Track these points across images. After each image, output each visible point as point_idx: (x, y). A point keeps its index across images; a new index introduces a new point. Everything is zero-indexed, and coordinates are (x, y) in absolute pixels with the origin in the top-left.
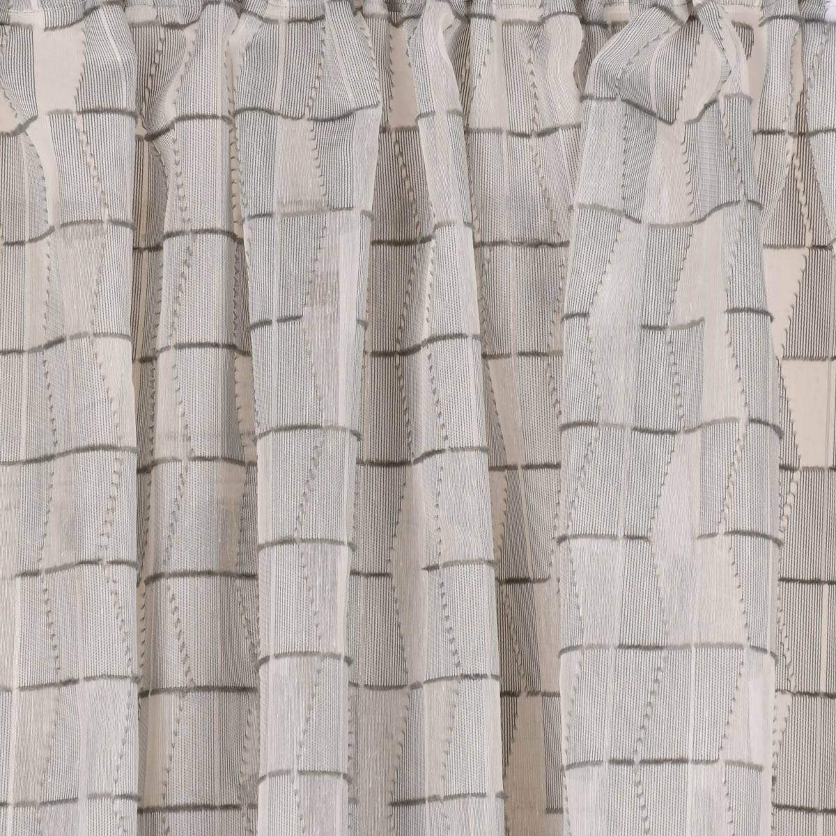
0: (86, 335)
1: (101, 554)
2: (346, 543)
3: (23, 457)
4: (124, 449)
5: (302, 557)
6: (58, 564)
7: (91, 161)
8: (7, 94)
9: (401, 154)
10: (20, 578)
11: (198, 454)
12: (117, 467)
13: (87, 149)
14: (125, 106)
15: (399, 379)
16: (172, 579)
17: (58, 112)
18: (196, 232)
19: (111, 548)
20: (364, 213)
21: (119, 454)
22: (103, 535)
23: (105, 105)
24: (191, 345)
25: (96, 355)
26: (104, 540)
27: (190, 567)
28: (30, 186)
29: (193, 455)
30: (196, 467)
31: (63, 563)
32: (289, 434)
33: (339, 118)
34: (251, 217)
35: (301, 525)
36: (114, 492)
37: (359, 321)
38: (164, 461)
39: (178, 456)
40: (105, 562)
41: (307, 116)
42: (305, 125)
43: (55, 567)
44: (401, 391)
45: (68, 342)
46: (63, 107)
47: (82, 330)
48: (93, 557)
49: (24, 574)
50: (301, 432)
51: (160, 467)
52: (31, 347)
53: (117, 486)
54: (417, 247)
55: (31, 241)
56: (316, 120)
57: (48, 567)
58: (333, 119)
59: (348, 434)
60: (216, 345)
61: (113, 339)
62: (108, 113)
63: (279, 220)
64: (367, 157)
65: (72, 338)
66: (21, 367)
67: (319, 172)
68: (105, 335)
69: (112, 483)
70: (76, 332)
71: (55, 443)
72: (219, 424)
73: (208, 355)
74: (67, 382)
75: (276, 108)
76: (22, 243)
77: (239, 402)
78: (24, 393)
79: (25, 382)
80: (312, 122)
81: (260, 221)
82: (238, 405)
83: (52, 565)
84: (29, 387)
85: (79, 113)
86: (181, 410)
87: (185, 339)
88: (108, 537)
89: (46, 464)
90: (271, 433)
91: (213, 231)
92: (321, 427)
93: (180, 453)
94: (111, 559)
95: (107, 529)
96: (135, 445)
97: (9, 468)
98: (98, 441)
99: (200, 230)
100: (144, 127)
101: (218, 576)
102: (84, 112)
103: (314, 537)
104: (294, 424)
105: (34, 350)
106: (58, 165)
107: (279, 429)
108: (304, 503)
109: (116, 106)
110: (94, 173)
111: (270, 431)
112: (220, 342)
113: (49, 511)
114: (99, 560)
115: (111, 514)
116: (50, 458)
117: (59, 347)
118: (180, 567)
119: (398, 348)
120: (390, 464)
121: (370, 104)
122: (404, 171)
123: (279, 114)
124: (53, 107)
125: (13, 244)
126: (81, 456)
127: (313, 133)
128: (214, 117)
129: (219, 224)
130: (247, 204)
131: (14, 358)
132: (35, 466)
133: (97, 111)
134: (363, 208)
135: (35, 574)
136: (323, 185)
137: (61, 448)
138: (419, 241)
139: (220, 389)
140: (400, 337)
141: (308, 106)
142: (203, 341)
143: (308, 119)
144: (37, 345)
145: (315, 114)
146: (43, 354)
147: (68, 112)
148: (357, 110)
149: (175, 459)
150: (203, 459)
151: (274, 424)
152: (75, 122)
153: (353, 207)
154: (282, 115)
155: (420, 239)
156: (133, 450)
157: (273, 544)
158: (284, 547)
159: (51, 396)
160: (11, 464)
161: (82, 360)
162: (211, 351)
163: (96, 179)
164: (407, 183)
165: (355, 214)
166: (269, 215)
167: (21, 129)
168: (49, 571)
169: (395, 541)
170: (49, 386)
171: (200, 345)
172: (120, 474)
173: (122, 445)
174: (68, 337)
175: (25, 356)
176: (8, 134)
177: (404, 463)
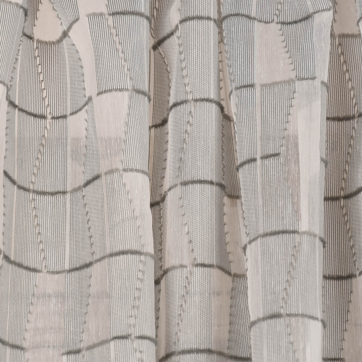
0: (117, 170)
1: (131, 331)
2: (320, 319)
3: (67, 267)
4: (146, 254)
5: (287, 327)
6: (96, 342)
7: (119, 47)
8: (55, 8)
9: (342, 53)
10: (66, 356)
11: (199, 261)
12: (141, 267)
13: (116, 39)
14: (143, 11)
15: (344, 216)
16: (181, 356)
17: (94, 14)
18: (196, 100)
19: (137, 326)
20: (322, 82)
21: (143, 258)
22: (131, 316)
23: (129, 9)
24: (193, 182)
25: (124, 185)
26: (132, 321)
27: (194, 346)
28: (71, 77)
29: (196, 262)
30: (198, 271)
31: (100, 340)
32: (273, 238)
33: (300, 21)
34: (237, 88)
35: (286, 303)
36: (139, 284)
37: (322, 159)
38: (174, 268)
39: (184, 263)
40: (133, 337)
41: (276, 20)
42: (274, 27)
43: (94, 344)
44: (346, 224)
45: (103, 177)
46: (98, 11)
47: (114, 167)
48: (124, 334)
49: (69, 353)
50: (283, 235)
51: (170, 274)
52: (72, 188)
53: (142, 280)
54: (356, 120)
55: (72, 114)
56: (283, 23)
57: (88, 345)
58: (296, 22)
59: (317, 239)
60: (211, 183)
61: (137, 174)
62: (131, 14)
63: (260, 88)
64: (323, 45)
65: (106, 174)
66: (65, 203)
67: (288, 55)
68: (131, 170)
69: (138, 278)
70: (109, 169)
71: (93, 254)
72: (214, 241)
73: (206, 189)
74: (102, 206)
75: (253, 15)
76: (65, 117)
77: (226, 229)
78: (68, 221)
79: (68, 214)
80: (280, 25)
81: (244, 90)
82: (226, 231)
83: (91, 343)
84: (72, 217)
85: (110, 15)
86: (186, 230)
87: (189, 178)
88: (136, 319)
89: (86, 270)
90: (259, 239)
91: (208, 100)
92: (298, 232)
93: (186, 261)
94: (138, 335)
95: (134, 312)
96: (152, 252)
97: (56, 276)
98: (127, 248)
99: (199, 99)
100: (152, 36)
101: (216, 355)
102: (114, 14)
103: (296, 313)
104: (277, 230)
105: (75, 190)
106: (95, 52)
107: (266, 235)
108: (288, 288)
109: (137, 10)
110: (121, 55)
111: (258, 237)
112: (214, 181)
113: (88, 304)
114: (129, 336)
115: (137, 301)
116: (88, 265)
117: (96, 182)
118: (186, 347)
119: (342, 194)
120: (339, 278)
121: (325, 8)
122: (345, 66)
123: (256, 19)
124: (91, 11)
125: (58, 118)
126: (114, 258)
127: (281, 32)
128: (209, 18)
129: (212, 96)
130: (234, 80)
131: (60, 197)
132: (77, 273)
133: (123, 13)
134: (322, 80)
135: (78, 352)
136: (292, 64)
137: (97, 257)
138: (356, 116)
139: (214, 215)
140: (343, 186)
141: (276, 15)
142: (202, 179)
143: (277, 23)
144: (77, 186)
145: (281, 19)
146: (82, 191)
147: (101, 14)
148: (315, 13)
149: (182, 266)
150: (203, 265)
151: (261, 232)
152: (107, 20)
153: (315, 78)
154: (258, 20)
155: (358, 114)
156: (151, 256)
157: (264, 319)
158: (273, 321)
159: (89, 220)
160: (57, 273)
161: (114, 189)
162: (208, 187)
163: (123, 60)
164: (347, 75)
165: (317, 83)
166: (252, 86)
167: (65, 34)
168: (89, 348)
169: (346, 334)
170: (87, 213)
171: (201, 182)
172: (143, 272)
173: (144, 251)
174: (103, 174)
175: (68, 196)
176: (53, 43)
177: (350, 276)
